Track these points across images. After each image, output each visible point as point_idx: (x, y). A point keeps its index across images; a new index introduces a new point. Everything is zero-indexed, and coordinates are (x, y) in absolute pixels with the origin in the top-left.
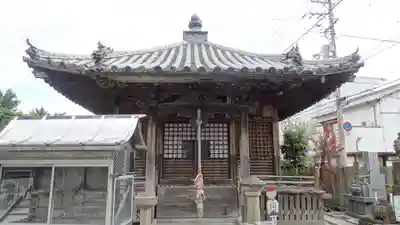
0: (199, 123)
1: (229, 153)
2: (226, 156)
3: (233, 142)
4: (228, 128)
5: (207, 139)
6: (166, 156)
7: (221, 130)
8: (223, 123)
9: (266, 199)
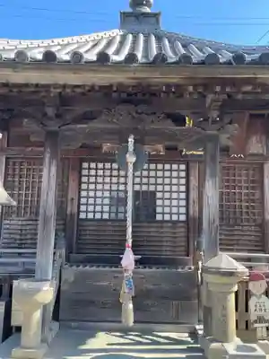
0: (131, 159)
1: (187, 214)
2: (183, 218)
3: (194, 195)
4: (187, 171)
5: (152, 188)
6: (82, 216)
7: (175, 174)
8: (179, 162)
9: (248, 294)
